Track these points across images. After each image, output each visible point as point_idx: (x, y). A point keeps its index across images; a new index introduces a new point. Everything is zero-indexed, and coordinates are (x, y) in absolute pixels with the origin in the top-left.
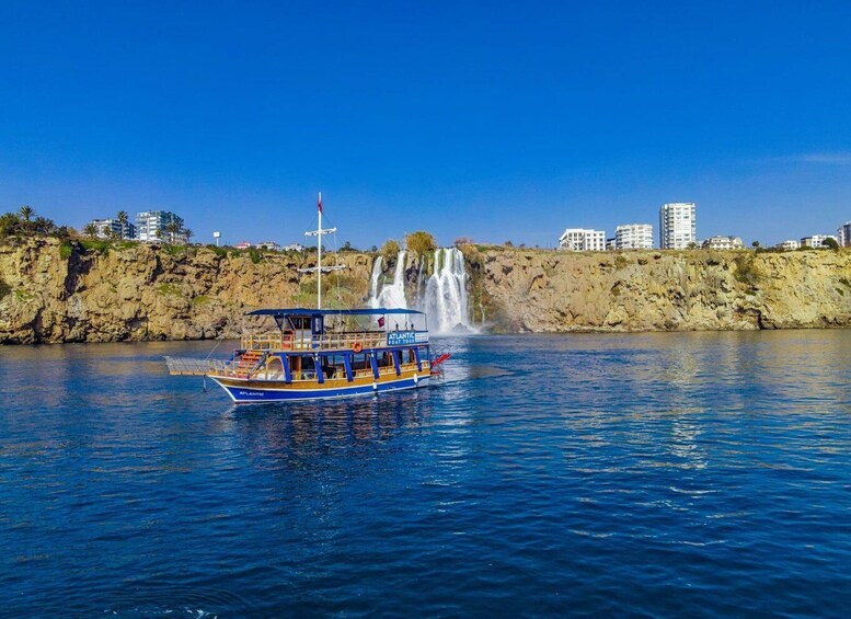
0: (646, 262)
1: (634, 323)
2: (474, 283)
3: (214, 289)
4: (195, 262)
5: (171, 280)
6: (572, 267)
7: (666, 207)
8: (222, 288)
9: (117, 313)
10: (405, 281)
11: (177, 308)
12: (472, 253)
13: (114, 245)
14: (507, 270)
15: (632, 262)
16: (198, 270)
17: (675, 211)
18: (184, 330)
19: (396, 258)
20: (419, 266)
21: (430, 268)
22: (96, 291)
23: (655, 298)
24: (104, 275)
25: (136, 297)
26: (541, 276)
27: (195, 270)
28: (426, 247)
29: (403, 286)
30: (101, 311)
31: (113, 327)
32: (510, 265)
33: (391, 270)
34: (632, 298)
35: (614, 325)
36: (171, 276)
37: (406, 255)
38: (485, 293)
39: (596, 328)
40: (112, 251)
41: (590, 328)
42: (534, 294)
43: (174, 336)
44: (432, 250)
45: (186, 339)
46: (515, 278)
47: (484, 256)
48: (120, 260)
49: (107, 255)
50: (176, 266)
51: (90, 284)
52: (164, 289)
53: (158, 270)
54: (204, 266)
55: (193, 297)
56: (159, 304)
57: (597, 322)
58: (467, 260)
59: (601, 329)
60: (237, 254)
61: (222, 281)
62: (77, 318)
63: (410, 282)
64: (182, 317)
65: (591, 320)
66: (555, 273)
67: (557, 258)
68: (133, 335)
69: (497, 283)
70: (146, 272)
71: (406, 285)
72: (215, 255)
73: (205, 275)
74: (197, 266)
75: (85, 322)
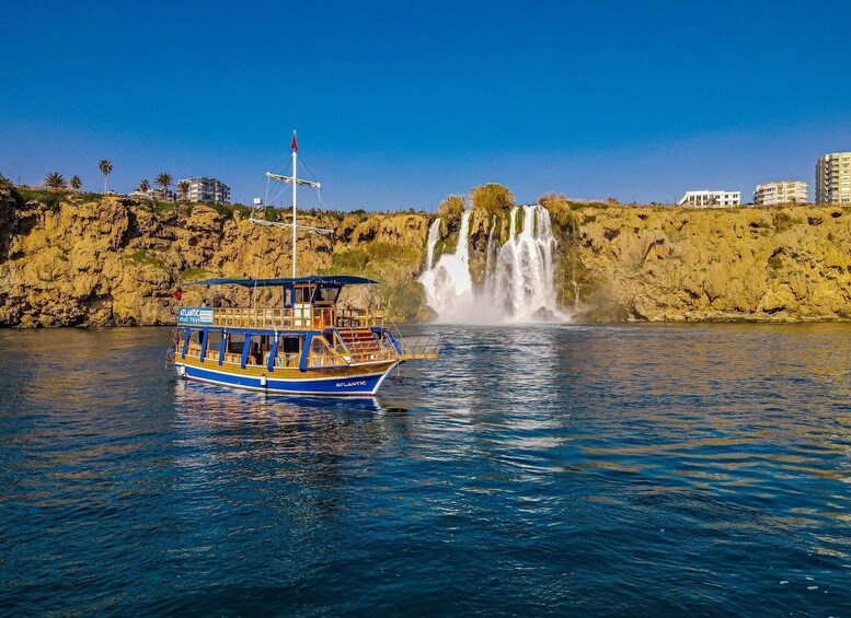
0: (820, 222)
1: (805, 310)
2: (564, 252)
3: (215, 260)
4: (189, 223)
5: (152, 246)
6: (707, 228)
7: (827, 158)
8: (227, 259)
9: (65, 287)
10: (470, 251)
11: (151, 283)
12: (562, 210)
13: (69, 197)
14: (611, 235)
15: (799, 221)
16: (194, 234)
17: (841, 162)
18: (155, 312)
19: (459, 220)
20: (489, 229)
21: (503, 232)
22: (39, 258)
23: (835, 273)
24: (52, 237)
25: (94, 266)
26: (661, 242)
27: (187, 234)
28: (500, 205)
29: (467, 258)
30: (43, 285)
31: (60, 307)
32: (615, 227)
33: (453, 237)
34: (801, 272)
35: (773, 311)
36: (153, 240)
37: (472, 217)
38: (580, 266)
39: (747, 316)
40: (64, 205)
41: (736, 315)
42: (649, 266)
43: (144, 319)
44: (507, 208)
45: (158, 324)
46: (623, 244)
47: (579, 215)
48: (75, 217)
49: (58, 210)
50: (159, 229)
51: (30, 249)
52: (138, 258)
53: (131, 232)
54: (201, 229)
55: (183, 269)
56: (126, 277)
57: (748, 307)
58: (555, 221)
59: (753, 317)
60: (246, 213)
61: (227, 250)
62: (6, 295)
63: (477, 252)
64: (158, 295)
65: (738, 304)
66: (683, 238)
67: (685, 216)
68: (92, 318)
69: (596, 251)
70: (112, 234)
71: (471, 255)
72: (216, 215)
73: (204, 240)
74: (192, 228)
75: (18, 300)
